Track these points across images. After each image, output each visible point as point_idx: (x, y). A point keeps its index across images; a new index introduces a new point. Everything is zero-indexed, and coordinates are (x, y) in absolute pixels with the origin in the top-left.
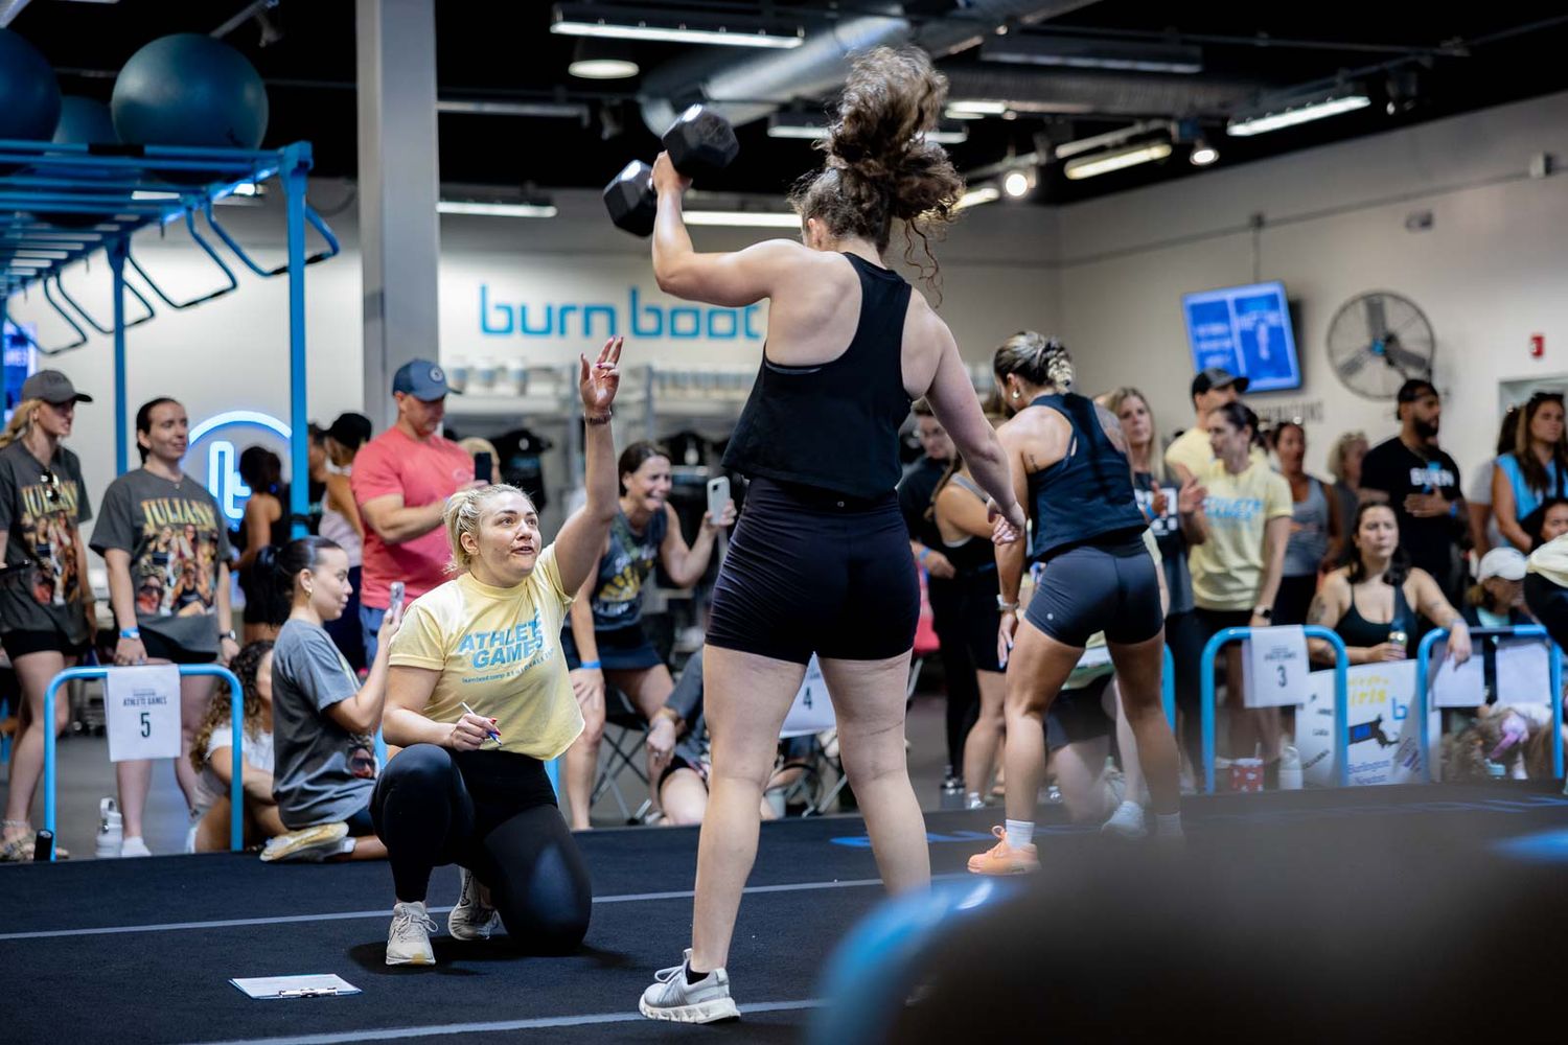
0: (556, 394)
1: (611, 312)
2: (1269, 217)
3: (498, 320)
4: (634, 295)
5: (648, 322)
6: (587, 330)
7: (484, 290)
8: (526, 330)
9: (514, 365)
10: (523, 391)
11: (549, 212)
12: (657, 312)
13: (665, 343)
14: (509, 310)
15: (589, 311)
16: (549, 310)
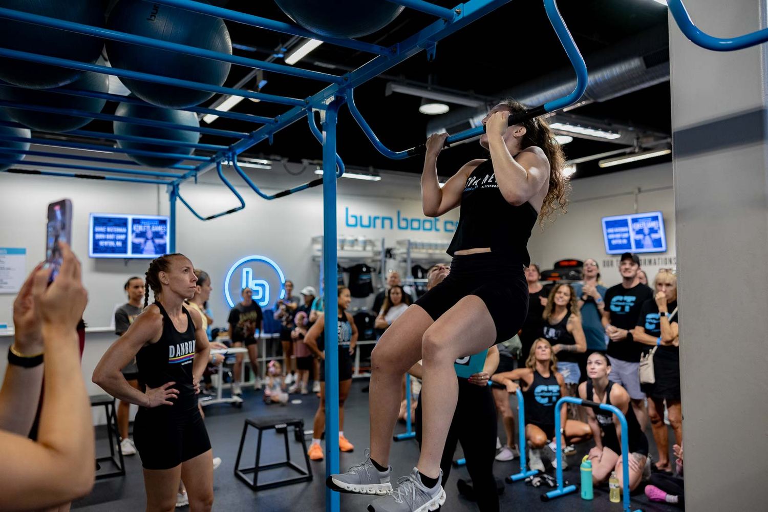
0: (373, 250)
1: (391, 219)
2: (643, 189)
3: (352, 221)
4: (399, 213)
5: (403, 224)
6: (383, 227)
7: (347, 209)
8: (362, 226)
9: (361, 238)
10: (364, 249)
11: (378, 179)
12: (406, 220)
13: (409, 232)
14: (356, 217)
15: (384, 219)
16: (370, 218)
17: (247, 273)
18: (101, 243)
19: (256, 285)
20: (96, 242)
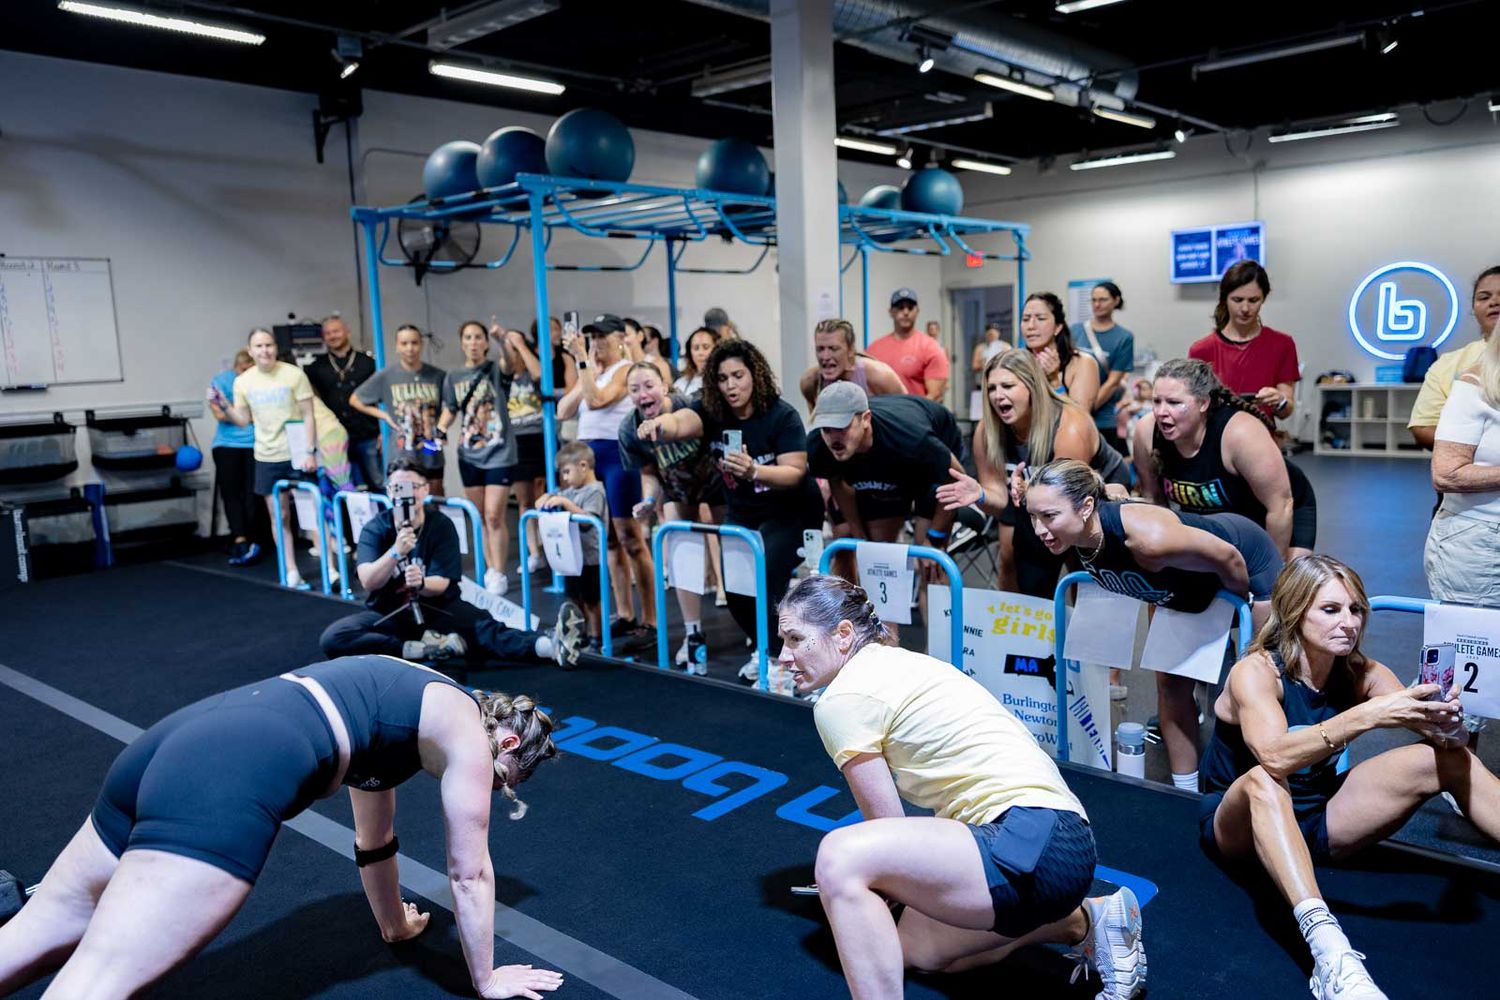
17: (1388, 290)
18: (1184, 266)
19: (1403, 308)
20: (1177, 264)
